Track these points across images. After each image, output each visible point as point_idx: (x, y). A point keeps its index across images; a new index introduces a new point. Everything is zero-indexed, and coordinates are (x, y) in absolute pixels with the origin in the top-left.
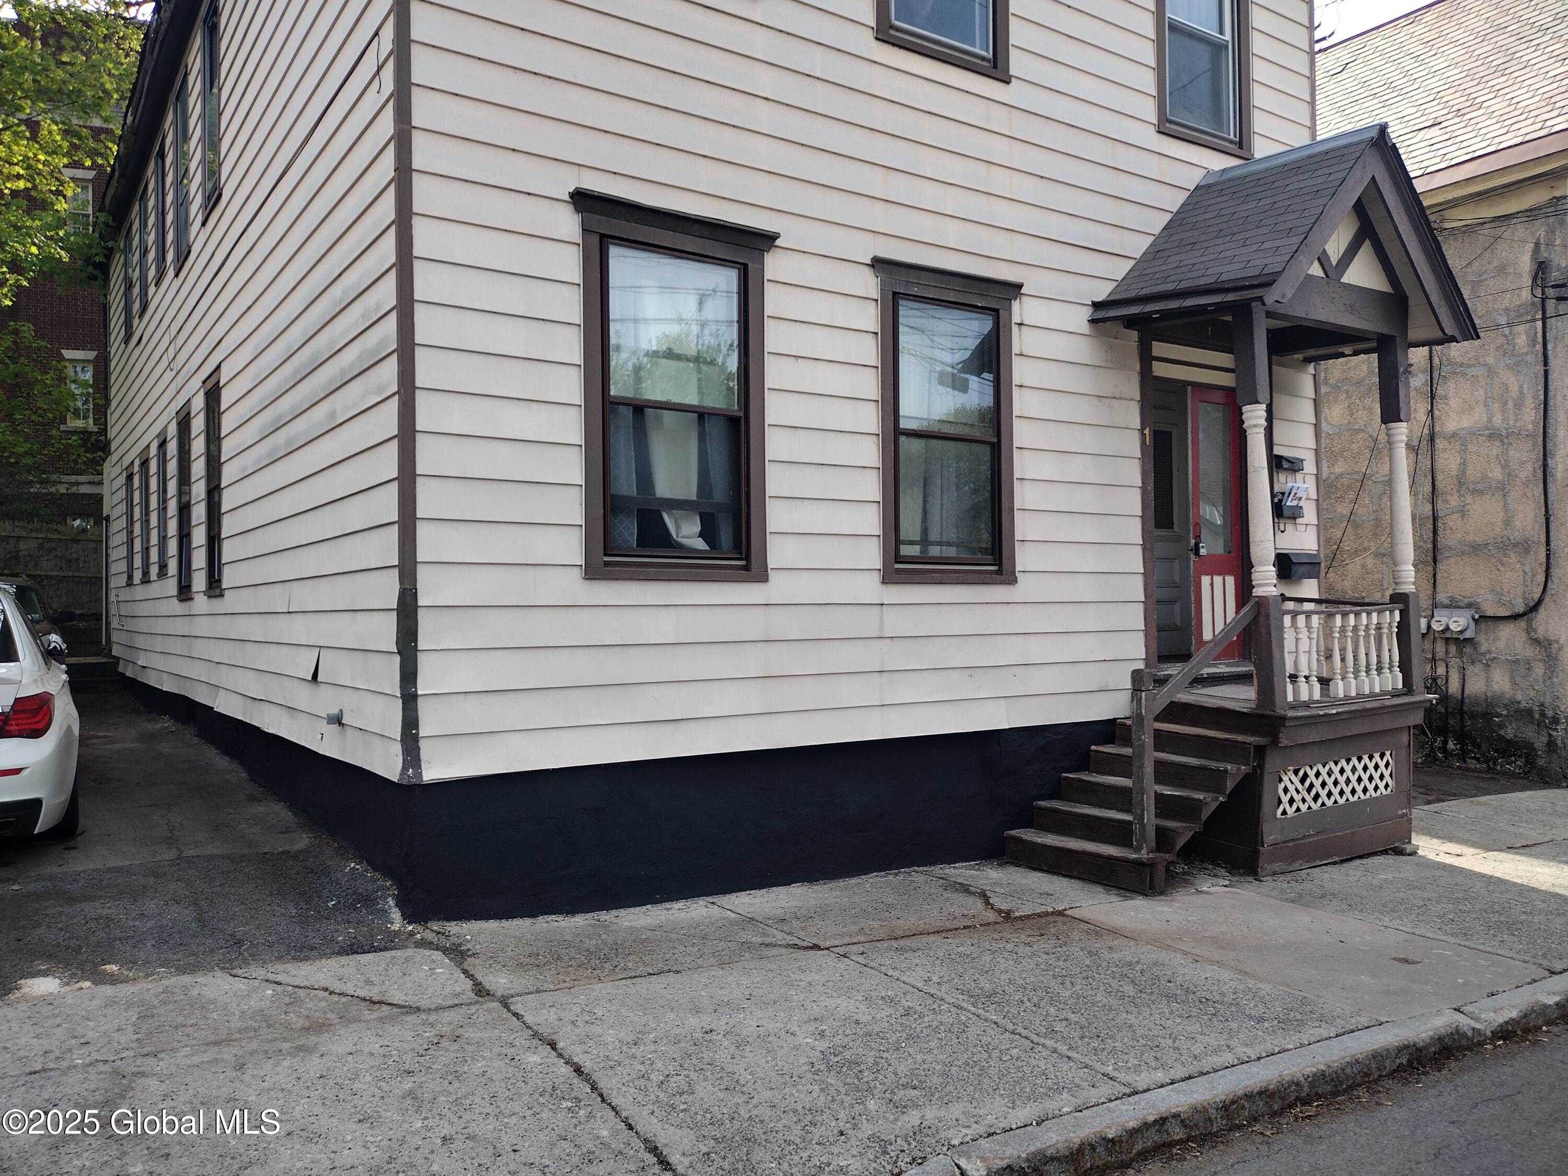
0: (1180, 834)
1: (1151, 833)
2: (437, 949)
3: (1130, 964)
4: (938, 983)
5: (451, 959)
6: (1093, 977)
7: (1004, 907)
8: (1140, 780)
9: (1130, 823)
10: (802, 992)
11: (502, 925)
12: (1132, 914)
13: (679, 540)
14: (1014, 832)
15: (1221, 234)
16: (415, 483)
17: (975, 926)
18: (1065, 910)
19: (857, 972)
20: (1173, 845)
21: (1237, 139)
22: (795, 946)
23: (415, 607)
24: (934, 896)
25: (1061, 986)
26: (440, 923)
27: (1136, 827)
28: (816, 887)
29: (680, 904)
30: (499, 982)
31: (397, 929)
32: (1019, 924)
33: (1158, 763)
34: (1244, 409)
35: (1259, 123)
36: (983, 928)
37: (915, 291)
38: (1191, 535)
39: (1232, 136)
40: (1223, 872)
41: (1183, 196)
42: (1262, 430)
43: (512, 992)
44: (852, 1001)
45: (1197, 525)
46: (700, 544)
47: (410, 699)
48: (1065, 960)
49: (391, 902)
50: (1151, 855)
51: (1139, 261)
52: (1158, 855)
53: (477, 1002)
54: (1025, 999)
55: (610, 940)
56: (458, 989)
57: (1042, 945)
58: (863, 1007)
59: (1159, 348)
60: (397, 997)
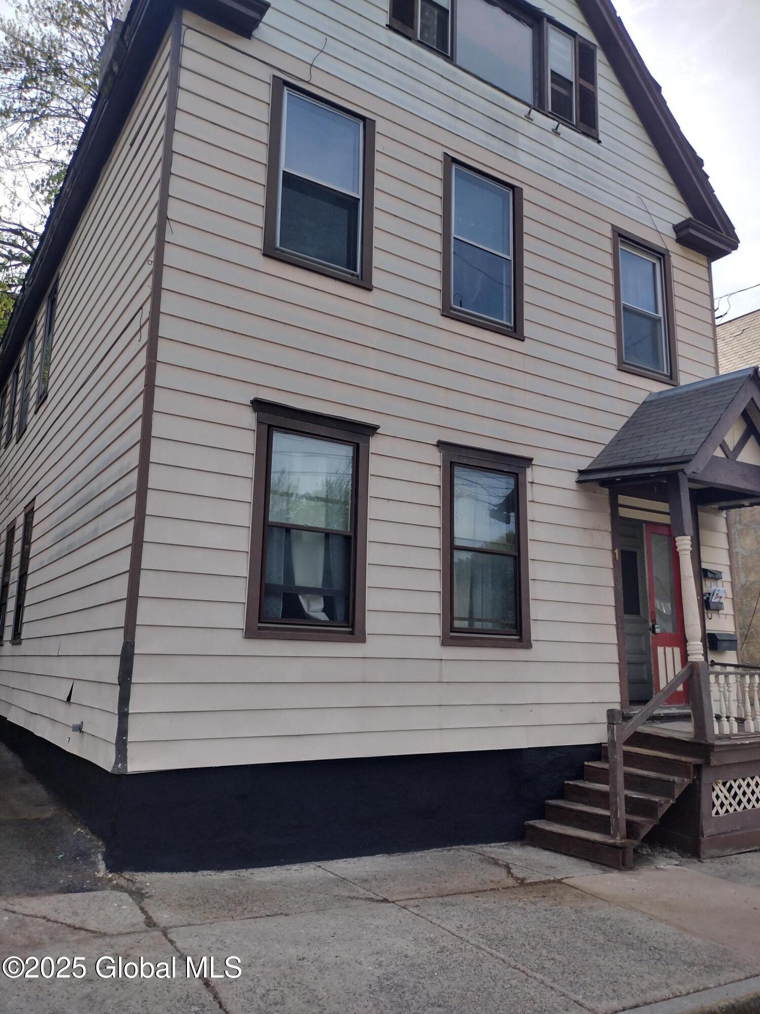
0: (643, 826)
1: (623, 825)
2: (126, 891)
3: (603, 920)
4: (467, 930)
5: (133, 899)
6: (576, 929)
7: (520, 876)
8: (614, 787)
9: (609, 817)
10: (371, 933)
11: (173, 876)
12: (609, 883)
13: (309, 613)
14: (531, 822)
15: (659, 431)
16: (140, 574)
17: (498, 889)
18: (563, 879)
19: (411, 920)
20: (638, 835)
21: (669, 374)
22: (371, 899)
23: (133, 654)
24: (473, 866)
25: (553, 934)
26: (131, 873)
27: (613, 820)
28: (392, 858)
29: (297, 867)
30: (163, 916)
31: (101, 876)
32: (530, 889)
33: (627, 775)
34: (677, 539)
35: (682, 364)
36: (504, 890)
37: (465, 461)
38: (650, 620)
39: (665, 372)
40: (675, 854)
41: (635, 408)
42: (689, 553)
43: (171, 924)
44: (405, 941)
45: (653, 613)
46: (323, 617)
47: (123, 716)
48: (558, 916)
49: (100, 857)
50: (623, 841)
51: (608, 446)
52: (628, 840)
53: (146, 931)
54: (526, 943)
55: (244, 891)
56: (135, 921)
57: (543, 904)
58: (412, 946)
59: (622, 499)
60: (92, 925)
